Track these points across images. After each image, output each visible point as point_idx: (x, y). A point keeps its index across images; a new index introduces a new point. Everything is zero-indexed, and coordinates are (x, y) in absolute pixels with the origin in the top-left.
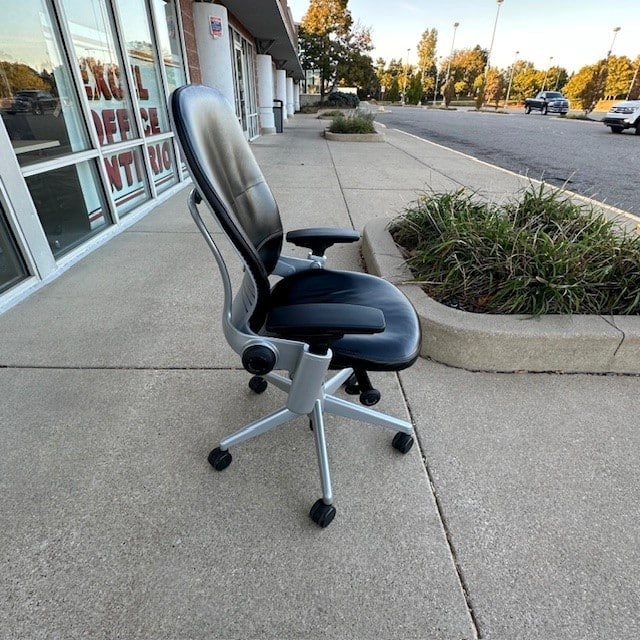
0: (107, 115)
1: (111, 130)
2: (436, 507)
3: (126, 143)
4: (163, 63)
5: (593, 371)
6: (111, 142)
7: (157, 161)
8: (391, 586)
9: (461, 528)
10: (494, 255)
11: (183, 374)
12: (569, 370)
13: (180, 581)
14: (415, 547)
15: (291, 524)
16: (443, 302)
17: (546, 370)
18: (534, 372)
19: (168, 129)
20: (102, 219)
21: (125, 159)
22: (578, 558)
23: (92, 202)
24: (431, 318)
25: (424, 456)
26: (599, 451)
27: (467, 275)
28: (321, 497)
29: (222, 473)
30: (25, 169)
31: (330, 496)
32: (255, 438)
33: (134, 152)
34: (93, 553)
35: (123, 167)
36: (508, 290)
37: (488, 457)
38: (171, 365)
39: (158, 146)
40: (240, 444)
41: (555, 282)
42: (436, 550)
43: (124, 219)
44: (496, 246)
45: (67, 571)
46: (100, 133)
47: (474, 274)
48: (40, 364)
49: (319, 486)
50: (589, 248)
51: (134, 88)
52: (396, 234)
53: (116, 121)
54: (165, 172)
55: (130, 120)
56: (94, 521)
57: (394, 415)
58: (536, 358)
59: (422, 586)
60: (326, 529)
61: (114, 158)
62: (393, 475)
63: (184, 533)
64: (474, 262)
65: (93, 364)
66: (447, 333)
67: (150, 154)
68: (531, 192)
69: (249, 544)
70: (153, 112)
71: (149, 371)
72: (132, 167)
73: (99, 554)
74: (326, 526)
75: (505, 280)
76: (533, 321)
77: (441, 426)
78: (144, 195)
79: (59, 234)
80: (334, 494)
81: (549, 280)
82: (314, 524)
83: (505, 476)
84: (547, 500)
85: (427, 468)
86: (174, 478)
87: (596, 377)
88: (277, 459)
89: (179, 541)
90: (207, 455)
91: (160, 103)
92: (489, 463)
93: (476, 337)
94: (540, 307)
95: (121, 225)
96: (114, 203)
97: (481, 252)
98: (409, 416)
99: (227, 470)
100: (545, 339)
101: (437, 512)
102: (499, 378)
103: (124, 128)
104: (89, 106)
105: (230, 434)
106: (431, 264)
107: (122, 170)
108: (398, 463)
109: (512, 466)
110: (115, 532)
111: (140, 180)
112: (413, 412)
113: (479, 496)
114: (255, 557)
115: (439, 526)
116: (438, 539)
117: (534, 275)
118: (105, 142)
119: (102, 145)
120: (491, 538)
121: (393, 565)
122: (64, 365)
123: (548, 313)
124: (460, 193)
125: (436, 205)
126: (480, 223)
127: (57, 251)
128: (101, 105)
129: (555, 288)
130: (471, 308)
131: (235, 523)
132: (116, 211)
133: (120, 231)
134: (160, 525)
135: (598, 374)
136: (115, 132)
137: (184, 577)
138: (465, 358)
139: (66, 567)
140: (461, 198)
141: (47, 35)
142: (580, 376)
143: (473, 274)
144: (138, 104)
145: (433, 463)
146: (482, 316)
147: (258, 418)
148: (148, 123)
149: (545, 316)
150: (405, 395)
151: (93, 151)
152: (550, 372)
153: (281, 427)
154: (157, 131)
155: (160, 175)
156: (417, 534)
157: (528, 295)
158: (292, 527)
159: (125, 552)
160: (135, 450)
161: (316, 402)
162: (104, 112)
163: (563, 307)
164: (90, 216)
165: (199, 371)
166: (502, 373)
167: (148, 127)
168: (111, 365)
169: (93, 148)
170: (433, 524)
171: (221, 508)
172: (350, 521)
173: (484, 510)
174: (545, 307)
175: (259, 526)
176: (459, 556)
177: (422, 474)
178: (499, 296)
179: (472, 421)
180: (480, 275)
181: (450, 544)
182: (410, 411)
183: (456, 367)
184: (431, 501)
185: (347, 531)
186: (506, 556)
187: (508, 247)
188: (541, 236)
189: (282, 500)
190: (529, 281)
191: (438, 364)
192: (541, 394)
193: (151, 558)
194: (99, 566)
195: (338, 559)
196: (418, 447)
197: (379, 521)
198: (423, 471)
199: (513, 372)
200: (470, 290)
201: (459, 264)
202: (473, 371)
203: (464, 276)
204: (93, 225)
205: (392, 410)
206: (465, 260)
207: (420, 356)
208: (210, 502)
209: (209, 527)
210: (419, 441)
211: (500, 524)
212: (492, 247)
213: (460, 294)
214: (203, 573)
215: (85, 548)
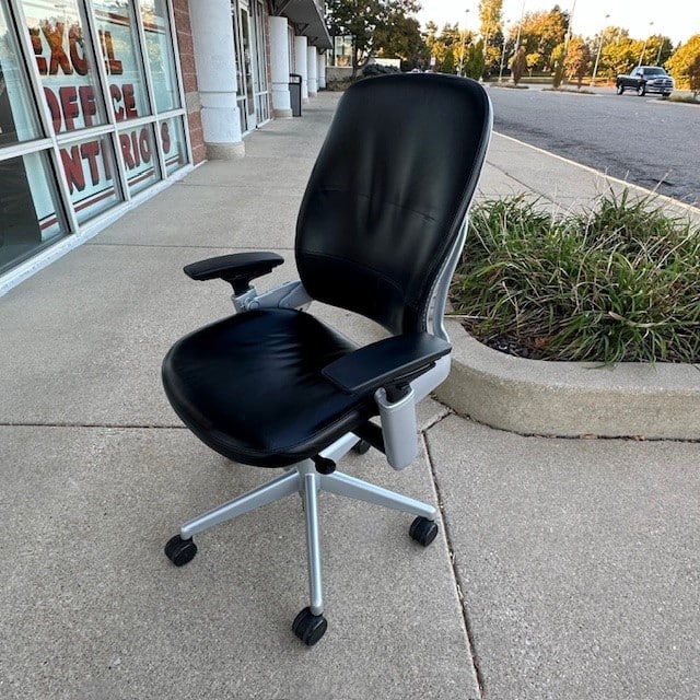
0: (67, 93)
1: (71, 113)
2: (462, 620)
3: (93, 130)
4: (142, 28)
5: (682, 438)
6: (70, 128)
7: (132, 151)
9: (494, 651)
10: (555, 282)
11: (144, 434)
12: (651, 436)
14: (429, 674)
15: (268, 640)
16: (488, 343)
17: (622, 435)
18: (605, 438)
19: (147, 112)
20: (56, 226)
21: (90, 150)
23: (44, 205)
24: (470, 366)
25: (451, 550)
26: (685, 546)
27: (520, 308)
28: (309, 604)
29: (183, 569)
31: (319, 603)
32: (228, 522)
33: (102, 141)
35: (87, 160)
36: (571, 330)
37: (537, 553)
38: (130, 422)
39: (134, 134)
40: (209, 529)
41: (633, 320)
42: (457, 680)
43: (86, 227)
44: (558, 271)
46: (55, 117)
49: (307, 590)
50: (679, 275)
51: (102, 60)
53: (78, 99)
54: (143, 166)
55: (97, 100)
57: (415, 495)
58: (607, 419)
61: (74, 149)
62: (408, 575)
63: (125, 651)
64: (531, 292)
65: (29, 420)
66: (491, 384)
67: (123, 144)
68: (610, 199)
69: (210, 666)
70: (128, 90)
71: (99, 429)
72: (99, 159)
73: (11, 677)
74: (313, 644)
75: (569, 315)
76: (604, 371)
77: (476, 510)
78: (114, 197)
80: (324, 601)
81: (627, 317)
82: (298, 641)
83: (558, 578)
84: (611, 612)
85: (454, 566)
86: (119, 573)
87: (686, 444)
88: (257, 551)
89: (118, 661)
90: (164, 544)
91: (138, 77)
92: (538, 560)
93: (529, 391)
94: (615, 352)
95: (82, 234)
96: (71, 208)
97: (539, 279)
98: (435, 496)
99: (189, 565)
100: (619, 395)
101: (463, 627)
102: (559, 445)
103: (89, 111)
104: (41, 81)
105: (197, 515)
106: (476, 293)
107: (85, 163)
108: (417, 559)
109: (567, 565)
110: (35, 648)
111: (108, 178)
112: (442, 490)
113: (521, 605)
114: (216, 684)
115: (465, 646)
116: (461, 664)
117: (608, 309)
118: (63, 128)
119: (57, 132)
120: (530, 664)
123: (626, 360)
124: (518, 200)
125: (488, 215)
126: (540, 241)
128: (60, 81)
129: (635, 328)
130: (526, 352)
131: (194, 637)
132: (74, 217)
133: (80, 243)
134: (95, 639)
135: (690, 441)
136: (76, 115)
138: (517, 416)
140: (520, 206)
142: (666, 444)
143: (528, 307)
144: (108, 80)
145: (463, 560)
146: (538, 362)
147: (236, 496)
148: (122, 103)
149: (620, 364)
150: (432, 466)
151: (45, 141)
152: (626, 438)
153: (265, 507)
154: (133, 115)
155: (137, 170)
156: (433, 658)
157: (600, 336)
158: (269, 644)
159: (45, 674)
160: (71, 536)
161: (309, 478)
162: (62, 91)
163: (644, 352)
164: (41, 223)
165: (166, 430)
166: (564, 437)
167: (121, 108)
168: (51, 421)
169: (45, 137)
170: (456, 642)
171: (178, 616)
172: (346, 636)
173: (526, 624)
174: (621, 352)
175: (225, 641)
176: (488, 688)
177: (446, 575)
178: (561, 336)
179: (519, 504)
180: (537, 307)
181: (477, 671)
182: (437, 488)
183: (503, 430)
184: (455, 611)
185: (341, 651)
186: (551, 688)
187: (572, 273)
188: (617, 260)
189: (258, 606)
190: (600, 316)
191: (479, 426)
192: (612, 466)
193: (79, 683)
194: (10, 694)
195: (325, 688)
196: (445, 537)
197: (385, 638)
198: (448, 570)
199: (578, 437)
200: (526, 328)
201: (509, 294)
202: (525, 435)
203: (517, 309)
204: (45, 233)
205: (415, 487)
206: (519, 288)
207: (457, 414)
208: (163, 608)
209: (159, 644)
210: (446, 530)
211: (546, 644)
212: (552, 271)
213: (510, 333)
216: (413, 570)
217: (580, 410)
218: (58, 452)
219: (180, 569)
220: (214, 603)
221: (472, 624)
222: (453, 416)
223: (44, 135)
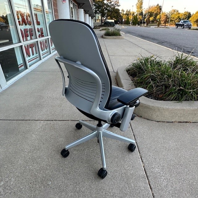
0: (26, 30)
1: (27, 36)
2: (144, 172)
3: (33, 40)
4: (45, 12)
6: (27, 40)
7: (43, 46)
9: (154, 180)
10: (165, 79)
11: (52, 122)
12: (193, 121)
14: (137, 186)
16: (146, 96)
17: (185, 121)
18: (180, 122)
19: (47, 35)
20: (23, 67)
21: (32, 46)
23: (20, 61)
25: (139, 153)
27: (155, 86)
28: (102, 167)
29: (66, 158)
31: (105, 167)
32: (78, 145)
33: (35, 43)
34: (19, 187)
35: (31, 49)
36: (170, 92)
37: (164, 153)
38: (48, 119)
39: (43, 41)
40: (72, 148)
41: (187, 89)
42: (145, 188)
43: (31, 67)
44: (165, 76)
46: (23, 37)
47: (157, 86)
49: (101, 163)
51: (35, 21)
52: (129, 72)
53: (29, 32)
54: (46, 50)
55: (33, 32)
56: (20, 175)
58: (181, 117)
60: (104, 179)
61: (28, 46)
62: (128, 160)
63: (52, 180)
64: (158, 82)
65: (20, 119)
66: (147, 107)
67: (40, 44)
68: (178, 56)
69: (76, 184)
70: (42, 29)
71: (39, 121)
72: (34, 48)
73: (22, 187)
74: (104, 178)
75: (169, 88)
76: (180, 103)
77: (146, 142)
78: (38, 59)
79: (8, 72)
80: (107, 166)
81: (185, 88)
82: (99, 177)
83: (170, 160)
84: (186, 169)
85: (141, 157)
86: (48, 159)
88: (86, 153)
89: (50, 183)
90: (60, 152)
91: (44, 26)
92: (164, 156)
93: (159, 109)
94: (182, 98)
95: (30, 69)
96: (27, 62)
98: (134, 138)
99: (68, 157)
100: (184, 110)
101: (145, 174)
102: (167, 124)
103: (31, 35)
104: (19, 27)
105: (68, 144)
106: (142, 83)
107: (30, 49)
108: (130, 155)
109: (172, 157)
110: (27, 179)
111: (36, 53)
113: (160, 167)
114: (78, 189)
115: (146, 179)
116: (145, 183)
117: (180, 86)
118: (25, 40)
119: (23, 41)
120: (165, 183)
121: (128, 193)
123: (185, 100)
124: (152, 57)
125: (143, 61)
126: (159, 68)
127: (7, 78)
128: (23, 27)
129: (188, 91)
130: (157, 98)
131: (71, 176)
132: (28, 64)
133: (29, 71)
134: (43, 177)
136: (28, 36)
138: (155, 117)
139: (10, 192)
140: (152, 59)
141: (5, 3)
144: (37, 27)
145: (143, 156)
146: (161, 101)
147: (79, 139)
148: (40, 33)
149: (184, 101)
150: (132, 130)
152: (186, 122)
153: (87, 142)
154: (43, 36)
155: (44, 52)
156: (137, 182)
157: (178, 94)
158: (91, 178)
159: (31, 187)
160: (34, 150)
162: (24, 30)
163: (191, 98)
164: (19, 66)
165: (58, 121)
166: (168, 122)
167: (40, 34)
168: (26, 119)
169: (20, 42)
170: (143, 178)
171: (66, 171)
172: (112, 176)
173: (162, 173)
174: (184, 98)
176: (153, 190)
177: (139, 159)
178: (167, 94)
179: (157, 140)
180: (159, 86)
181: (150, 185)
182: (134, 136)
183: (151, 120)
184: (142, 169)
185: (112, 180)
186: (171, 190)
187: (170, 76)
188: (182, 72)
189: (87, 168)
190: (178, 88)
191: (145, 119)
192: (183, 130)
193: (40, 189)
194: (22, 192)
195: (108, 190)
196: (137, 149)
197: (123, 177)
198: (139, 158)
199: (173, 122)
200: (156, 92)
201: (152, 82)
202: (158, 122)
204: (20, 69)
205: (128, 136)
206: (154, 81)
207: (138, 116)
208: (61, 169)
209: (61, 178)
210: (138, 147)
211: (168, 178)
212: (164, 76)
213: (152, 93)
214: (59, 195)
215: (16, 185)
216: (129, 158)
217: (173, 114)
218: (29, 127)
219: (65, 158)
221: (147, 173)
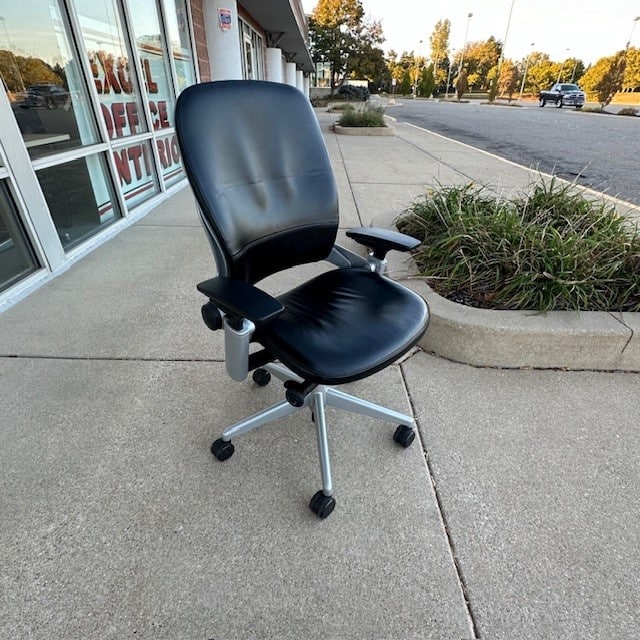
0: (117, 108)
1: (120, 124)
2: (436, 501)
3: (137, 136)
4: (172, 57)
5: (599, 368)
6: (120, 135)
7: (166, 154)
8: (389, 577)
9: (461, 522)
10: (501, 250)
11: (188, 366)
12: (575, 367)
13: (181, 568)
14: (413, 539)
15: (291, 515)
16: (448, 297)
17: (552, 367)
18: (540, 369)
20: (111, 212)
21: (134, 153)
22: (578, 554)
23: (102, 196)
25: (425, 451)
26: (604, 448)
27: (473, 270)
28: (321, 489)
29: (225, 463)
30: (36, 162)
31: (329, 487)
32: (257, 429)
33: (143, 145)
35: (132, 161)
36: (513, 286)
37: (490, 453)
38: (177, 357)
39: (167, 140)
40: (242, 435)
41: (562, 278)
42: (435, 544)
43: (132, 212)
44: (504, 241)
45: (73, 555)
46: (109, 128)
47: (481, 269)
48: (50, 354)
49: (320, 478)
50: (598, 244)
51: (143, 81)
52: (403, 229)
53: (126, 115)
54: (174, 166)
55: (139, 114)
56: (99, 507)
57: (396, 410)
58: (541, 354)
59: (420, 578)
60: (325, 520)
61: (123, 152)
62: (394, 469)
63: (186, 521)
64: (481, 257)
65: (101, 356)
66: (452, 328)
67: (159, 148)
68: (541, 186)
70: (162, 104)
71: (155, 362)
73: (104, 539)
74: (326, 517)
75: (512, 275)
76: (540, 317)
77: (443, 421)
78: (153, 189)
79: (69, 227)
80: (334, 486)
81: (557, 275)
83: (507, 471)
84: (548, 496)
85: (428, 463)
86: (177, 466)
87: (603, 374)
88: (279, 451)
89: (182, 527)
90: (210, 445)
91: (169, 95)
92: (491, 458)
93: (481, 333)
94: (547, 303)
95: (131, 217)
96: (123, 197)
97: (488, 247)
98: (411, 411)
99: (229, 460)
100: (551, 336)
101: (437, 506)
102: (503, 374)
103: (134, 122)
104: (98, 99)
105: (233, 424)
106: (437, 259)
107: (131, 164)
108: (398, 456)
109: (514, 462)
110: (120, 518)
111: (148, 174)
112: (415, 407)
113: (480, 491)
114: (255, 545)
115: (439, 519)
116: (437, 532)
117: (542, 270)
118: (115, 135)
119: (111, 138)
120: (489, 532)
121: (391, 557)
122: (72, 356)
123: (555, 309)
124: (468, 187)
125: (444, 200)
126: (488, 217)
127: (67, 244)
128: (111, 99)
129: (563, 284)
130: (477, 303)
131: (236, 512)
132: (125, 204)
133: (129, 225)
134: (163, 512)
135: (605, 371)
136: (124, 125)
137: (185, 562)
138: (470, 353)
139: (72, 550)
140: (470, 192)
141: (57, 28)
142: (587, 373)
143: (479, 270)
144: (147, 98)
145: (434, 458)
146: (488, 311)
147: (261, 410)
148: (158, 117)
149: (551, 312)
150: (408, 391)
151: (102, 145)
152: (556, 369)
154: (166, 125)
155: (169, 169)
156: (416, 527)
157: (535, 291)
158: (293, 517)
160: (140, 440)
161: (318, 395)
162: (114, 106)
163: (571, 303)
164: (100, 209)
165: (204, 363)
166: (507, 369)
167: (157, 121)
168: (118, 357)
169: (102, 142)
170: (432, 517)
171: (223, 497)
172: (349, 512)
173: (484, 505)
174: (552, 303)
175: (260, 515)
176: (458, 550)
177: (422, 468)
178: (505, 291)
179: (475, 417)
180: (486, 269)
181: (449, 537)
182: (412, 405)
183: (461, 363)
184: (431, 494)
185: (347, 522)
186: (505, 551)
187: (515, 242)
188: (549, 231)
190: (536, 276)
191: (442, 360)
192: (546, 390)
193: (154, 544)
194: (104, 551)
195: (336, 549)
196: (420, 441)
197: (379, 514)
198: (424, 465)
199: (518, 368)
200: (476, 285)
201: (465, 259)
202: (478, 367)
203: (471, 271)
204: (102, 218)
205: (395, 404)
206: (472, 255)
207: (424, 351)
208: (212, 491)
209: (210, 516)
210: (421, 439)
211: (500, 519)
212: (499, 242)
213: (465, 289)
214: (204, 560)
215: (90, 532)
216: (397, 465)
217: (521, 347)
218: (126, 380)
220: (250, 488)
221: (443, 504)
222: (422, 353)
223: (101, 141)
